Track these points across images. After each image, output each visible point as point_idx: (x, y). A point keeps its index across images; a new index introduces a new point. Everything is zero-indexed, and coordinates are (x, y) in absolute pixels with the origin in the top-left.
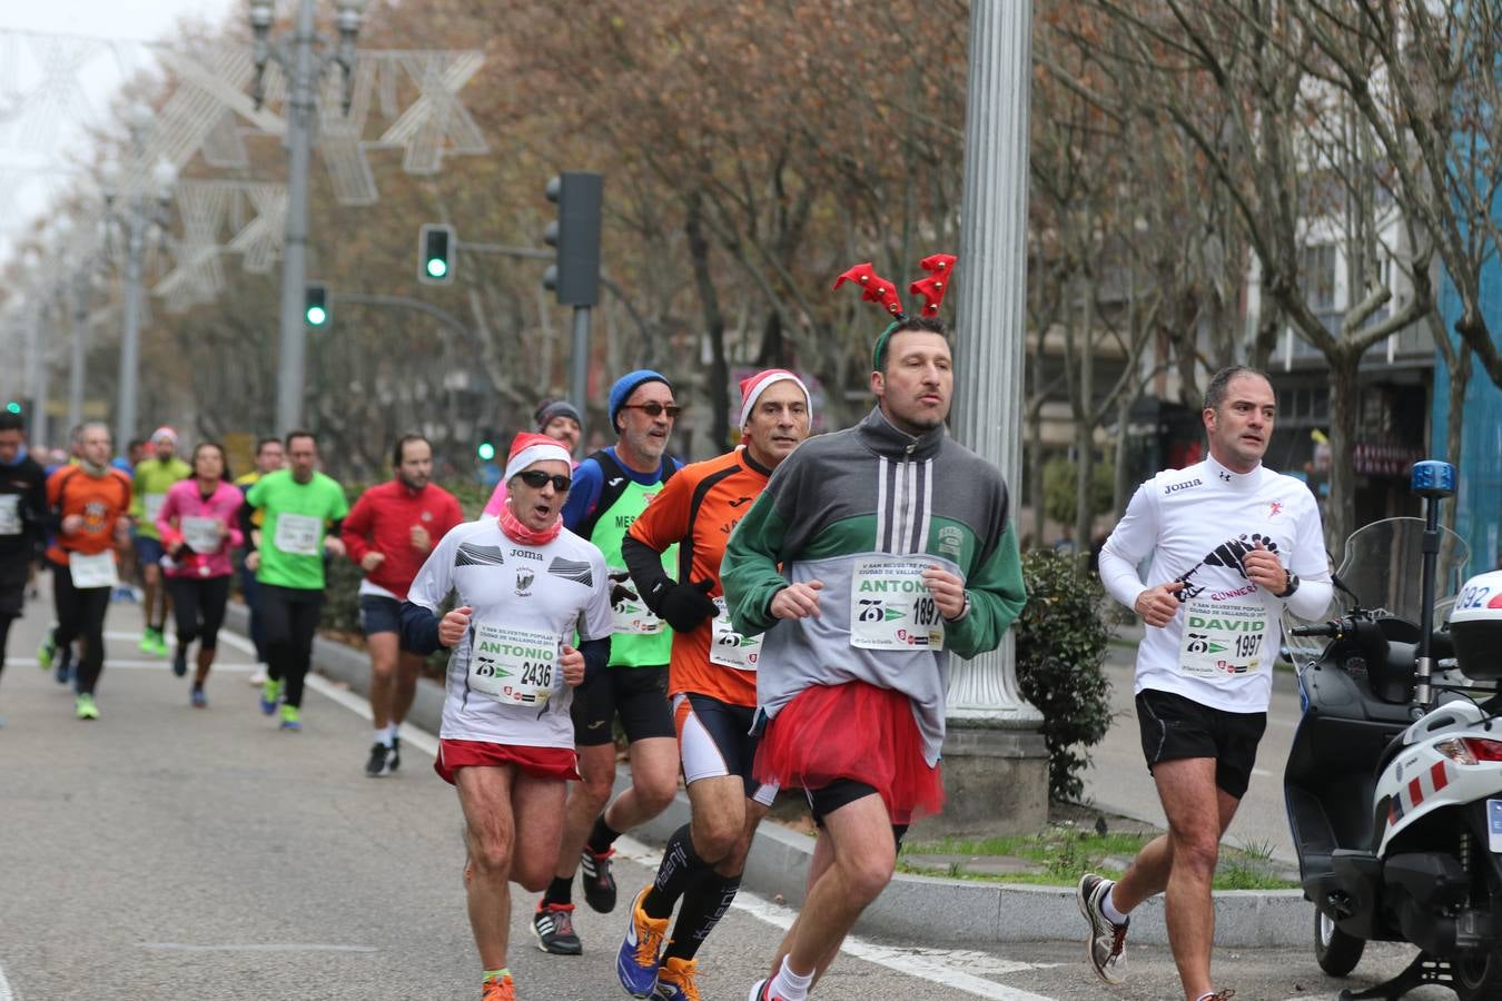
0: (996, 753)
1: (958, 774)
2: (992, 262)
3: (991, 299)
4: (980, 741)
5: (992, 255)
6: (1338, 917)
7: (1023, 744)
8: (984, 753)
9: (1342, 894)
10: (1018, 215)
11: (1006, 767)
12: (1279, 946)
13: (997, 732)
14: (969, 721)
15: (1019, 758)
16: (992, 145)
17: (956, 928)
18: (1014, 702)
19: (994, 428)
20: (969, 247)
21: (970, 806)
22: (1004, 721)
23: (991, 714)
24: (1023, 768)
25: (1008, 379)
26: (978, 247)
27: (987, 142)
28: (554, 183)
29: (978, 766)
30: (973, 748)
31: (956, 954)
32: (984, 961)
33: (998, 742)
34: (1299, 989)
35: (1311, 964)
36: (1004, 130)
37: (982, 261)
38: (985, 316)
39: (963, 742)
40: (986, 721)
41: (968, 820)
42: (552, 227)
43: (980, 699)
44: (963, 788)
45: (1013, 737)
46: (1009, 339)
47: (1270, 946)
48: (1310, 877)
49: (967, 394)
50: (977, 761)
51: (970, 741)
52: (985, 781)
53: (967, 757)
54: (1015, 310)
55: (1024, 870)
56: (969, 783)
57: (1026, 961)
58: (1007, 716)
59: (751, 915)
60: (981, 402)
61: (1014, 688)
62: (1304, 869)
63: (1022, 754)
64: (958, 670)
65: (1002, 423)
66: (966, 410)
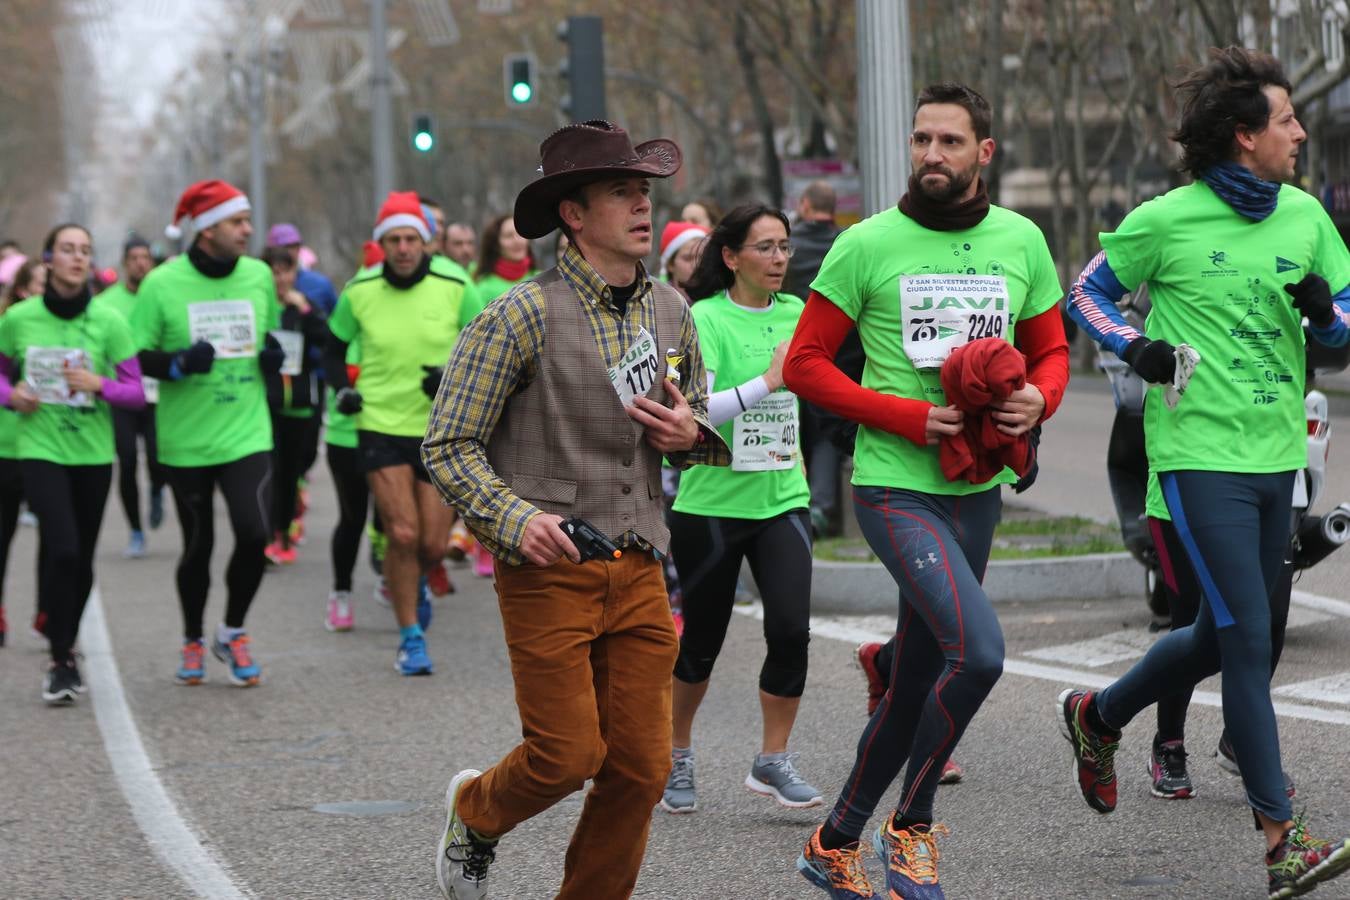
6: (1154, 568)
9: (1151, 549)
12: (1124, 597)
28: (563, 26)
34: (1125, 625)
35: (1144, 608)
47: (1116, 596)
48: (1130, 538)
62: (1125, 532)
66: (870, 193)
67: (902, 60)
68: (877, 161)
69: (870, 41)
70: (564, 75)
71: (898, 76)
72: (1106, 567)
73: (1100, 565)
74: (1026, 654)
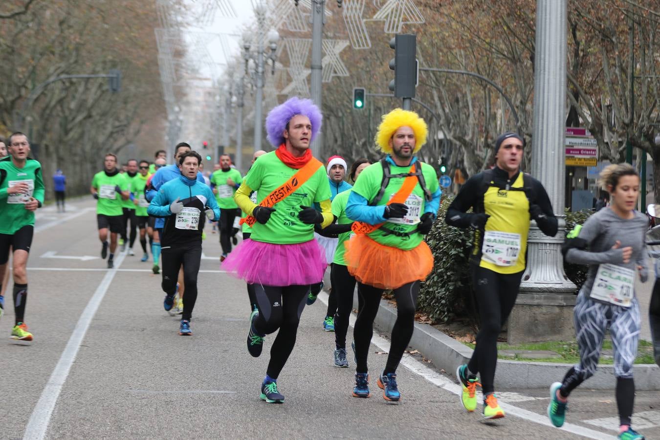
0: (552, 304)
1: (534, 314)
2: (549, 75)
3: (548, 92)
4: (545, 298)
5: (549, 72)
7: (565, 299)
8: (546, 304)
10: (561, 53)
11: (557, 310)
13: (553, 294)
14: (540, 289)
15: (563, 306)
16: (548, 20)
17: (509, 382)
18: (561, 280)
19: (551, 152)
20: (538, 68)
21: (541, 329)
22: (556, 289)
23: (550, 286)
24: (565, 310)
25: (557, 129)
26: (542, 68)
27: (546, 19)
28: (393, 40)
29: (544, 310)
30: (542, 302)
31: (505, 394)
32: (515, 397)
33: (554, 299)
34: (651, 408)
36: (553, 13)
37: (544, 74)
38: (546, 101)
39: (537, 299)
40: (547, 288)
41: (539, 335)
42: (393, 61)
43: (545, 279)
44: (537, 320)
45: (560, 296)
46: (557, 111)
49: (538, 137)
50: (544, 308)
51: (540, 298)
52: (547, 317)
53: (539, 306)
54: (560, 97)
55: (550, 356)
56: (539, 318)
57: (534, 396)
58: (558, 286)
59: (424, 378)
60: (544, 141)
61: (562, 273)
63: (565, 304)
64: (535, 265)
65: (554, 150)
66: (538, 144)
67: (560, 69)
68: (543, 127)
69: (542, 56)
70: (392, 68)
71: (558, 77)
72: (648, 372)
73: (645, 370)
74: (585, 421)
